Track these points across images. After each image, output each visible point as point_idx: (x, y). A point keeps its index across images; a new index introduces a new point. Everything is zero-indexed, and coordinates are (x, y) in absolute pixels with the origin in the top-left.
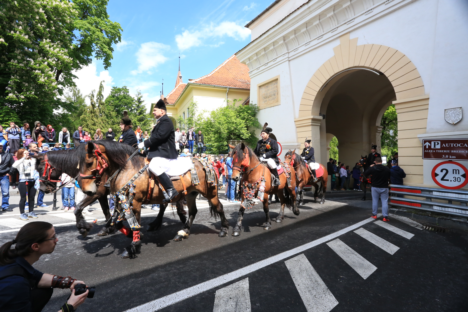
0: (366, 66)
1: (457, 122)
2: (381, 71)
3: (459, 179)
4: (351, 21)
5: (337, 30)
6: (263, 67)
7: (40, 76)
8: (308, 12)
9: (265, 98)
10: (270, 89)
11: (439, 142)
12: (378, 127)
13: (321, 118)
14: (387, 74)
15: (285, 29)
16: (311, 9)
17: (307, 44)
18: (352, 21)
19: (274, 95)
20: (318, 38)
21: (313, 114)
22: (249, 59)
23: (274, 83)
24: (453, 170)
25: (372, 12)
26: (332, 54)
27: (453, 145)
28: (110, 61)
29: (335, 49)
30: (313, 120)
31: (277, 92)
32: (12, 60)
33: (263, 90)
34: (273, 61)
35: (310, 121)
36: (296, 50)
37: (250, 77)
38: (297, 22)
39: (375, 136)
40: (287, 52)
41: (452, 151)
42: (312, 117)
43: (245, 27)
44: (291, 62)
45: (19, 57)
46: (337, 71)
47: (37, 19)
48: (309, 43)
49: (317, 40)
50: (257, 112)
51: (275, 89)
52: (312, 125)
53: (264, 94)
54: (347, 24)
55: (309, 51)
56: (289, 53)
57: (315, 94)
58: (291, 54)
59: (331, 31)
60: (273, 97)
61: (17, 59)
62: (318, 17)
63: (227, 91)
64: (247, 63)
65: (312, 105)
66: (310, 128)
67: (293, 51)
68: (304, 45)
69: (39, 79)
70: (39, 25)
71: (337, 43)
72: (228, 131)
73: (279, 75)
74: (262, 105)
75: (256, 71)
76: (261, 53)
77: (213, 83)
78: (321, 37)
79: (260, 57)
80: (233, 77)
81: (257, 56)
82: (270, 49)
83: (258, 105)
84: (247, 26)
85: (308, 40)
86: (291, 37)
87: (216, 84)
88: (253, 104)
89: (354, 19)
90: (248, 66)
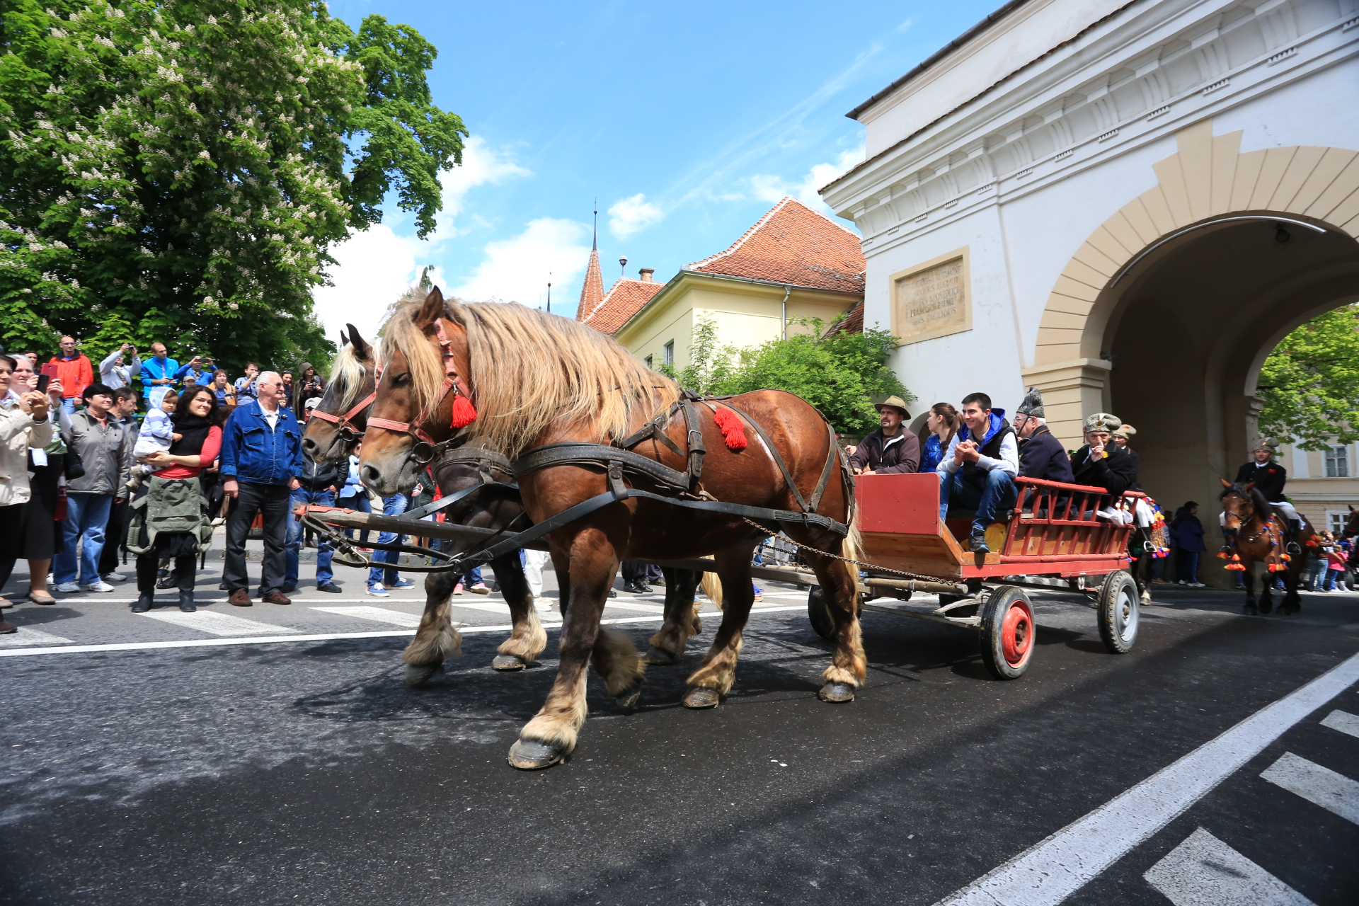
2: (1329, 220)
4: (1218, 86)
5: (1166, 113)
6: (913, 226)
7: (282, 250)
8: (1074, 64)
9: (915, 312)
10: (935, 287)
12: (1251, 398)
13: (1106, 365)
15: (994, 117)
16: (1085, 57)
17: (1062, 157)
18: (1223, 85)
19: (949, 303)
20: (1102, 138)
21: (1083, 354)
22: (866, 203)
23: (947, 268)
25: (1293, 56)
26: (1149, 181)
28: (434, 217)
29: (1158, 168)
30: (1087, 370)
31: (958, 295)
32: (219, 208)
33: (910, 290)
34: (948, 208)
35: (1079, 373)
36: (1023, 174)
37: (866, 256)
38: (1036, 94)
39: (1243, 426)
40: (995, 179)
42: (1084, 362)
43: (847, 116)
44: (1006, 209)
45: (236, 200)
46: (1167, 226)
47: (277, 103)
48: (1068, 154)
49: (1099, 142)
50: (890, 352)
51: (951, 287)
52: (1082, 385)
53: (914, 303)
54: (1205, 95)
55: (1069, 177)
56: (999, 183)
57: (1094, 295)
58: (1006, 188)
59: (1147, 116)
60: (943, 309)
61: (231, 205)
62: (1107, 79)
63: (784, 296)
64: (856, 216)
65: (1083, 327)
66: (1077, 394)
67: (1015, 179)
68: (1055, 157)
69: (280, 258)
70: (282, 117)
71: (1169, 149)
73: (967, 248)
74: (906, 332)
75: (886, 238)
76: (905, 187)
77: (744, 272)
78: (1110, 135)
79: (902, 197)
80: (795, 260)
81: (892, 195)
82: (939, 173)
83: (893, 334)
84: (854, 115)
85: (1064, 144)
86: (1010, 140)
87: (754, 275)
88: (879, 330)
89: (1229, 78)
90: (859, 223)
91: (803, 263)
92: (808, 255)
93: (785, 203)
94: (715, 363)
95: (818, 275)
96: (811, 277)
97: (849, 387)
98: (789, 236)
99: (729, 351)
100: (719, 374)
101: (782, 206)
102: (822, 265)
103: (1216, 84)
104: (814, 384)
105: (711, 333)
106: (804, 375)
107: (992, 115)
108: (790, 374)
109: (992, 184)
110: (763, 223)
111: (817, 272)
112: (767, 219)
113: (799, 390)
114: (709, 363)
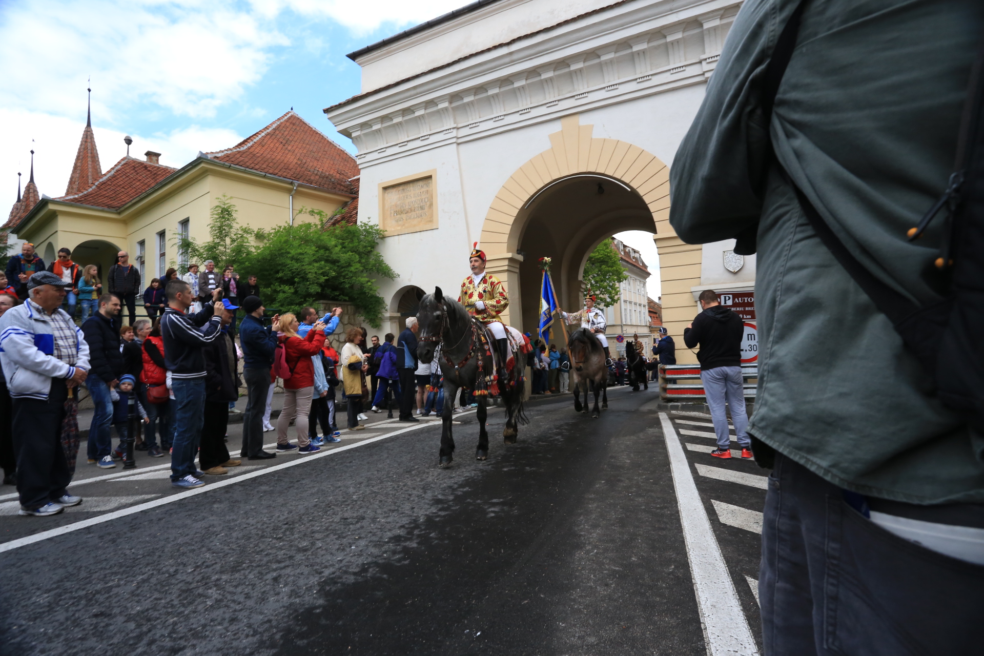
0: (607, 173)
1: (738, 269)
2: (631, 184)
3: (755, 346)
4: (582, 96)
5: (557, 105)
6: (396, 149)
8: (507, 60)
9: (397, 213)
10: (412, 195)
11: (731, 296)
12: (581, 282)
13: (520, 258)
14: (641, 192)
16: (515, 57)
17: (498, 119)
18: (584, 95)
19: (422, 208)
20: (520, 112)
21: (509, 250)
22: (362, 126)
23: (421, 183)
24: (748, 335)
25: (617, 89)
26: (546, 145)
27: (747, 300)
29: (552, 137)
30: (511, 260)
31: (428, 203)
33: (393, 196)
34: (422, 140)
35: (506, 262)
36: (473, 125)
38: (483, 73)
40: (455, 126)
41: (747, 309)
42: (510, 255)
43: (347, 56)
44: (461, 147)
46: (556, 175)
48: (501, 118)
49: (518, 114)
50: (378, 241)
51: (423, 197)
52: (508, 270)
53: (396, 206)
54: (576, 100)
55: (502, 133)
56: (458, 129)
57: (515, 212)
58: (462, 132)
59: (546, 104)
60: (417, 212)
62: (526, 74)
63: (291, 191)
64: (354, 135)
65: (508, 233)
66: (506, 276)
67: (468, 128)
68: (493, 119)
71: (556, 127)
72: (326, 278)
73: (435, 170)
74: (391, 227)
75: (375, 156)
76: (392, 120)
77: (257, 167)
78: (526, 111)
79: (389, 126)
80: (299, 162)
81: (382, 124)
82: (417, 114)
83: (380, 227)
84: (354, 56)
85: (498, 111)
86: (466, 100)
87: (266, 170)
88: (371, 224)
89: (588, 92)
90: (355, 140)
91: (306, 166)
92: (308, 160)
93: (288, 116)
94: (233, 241)
95: (317, 177)
96: (312, 178)
97: (350, 265)
98: (293, 143)
99: (246, 231)
100: (238, 250)
101: (286, 118)
102: (320, 170)
103: (581, 94)
104: (323, 263)
105: (229, 214)
106: (314, 255)
107: (456, 81)
108: (301, 254)
109: (454, 128)
110: (270, 129)
111: (317, 174)
112: (274, 126)
113: (311, 267)
114: (228, 240)
